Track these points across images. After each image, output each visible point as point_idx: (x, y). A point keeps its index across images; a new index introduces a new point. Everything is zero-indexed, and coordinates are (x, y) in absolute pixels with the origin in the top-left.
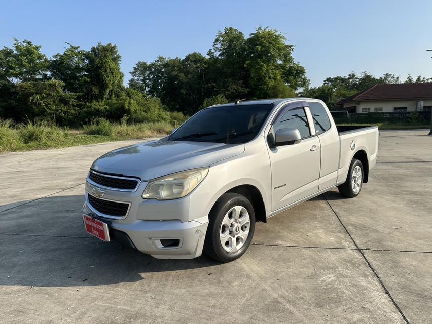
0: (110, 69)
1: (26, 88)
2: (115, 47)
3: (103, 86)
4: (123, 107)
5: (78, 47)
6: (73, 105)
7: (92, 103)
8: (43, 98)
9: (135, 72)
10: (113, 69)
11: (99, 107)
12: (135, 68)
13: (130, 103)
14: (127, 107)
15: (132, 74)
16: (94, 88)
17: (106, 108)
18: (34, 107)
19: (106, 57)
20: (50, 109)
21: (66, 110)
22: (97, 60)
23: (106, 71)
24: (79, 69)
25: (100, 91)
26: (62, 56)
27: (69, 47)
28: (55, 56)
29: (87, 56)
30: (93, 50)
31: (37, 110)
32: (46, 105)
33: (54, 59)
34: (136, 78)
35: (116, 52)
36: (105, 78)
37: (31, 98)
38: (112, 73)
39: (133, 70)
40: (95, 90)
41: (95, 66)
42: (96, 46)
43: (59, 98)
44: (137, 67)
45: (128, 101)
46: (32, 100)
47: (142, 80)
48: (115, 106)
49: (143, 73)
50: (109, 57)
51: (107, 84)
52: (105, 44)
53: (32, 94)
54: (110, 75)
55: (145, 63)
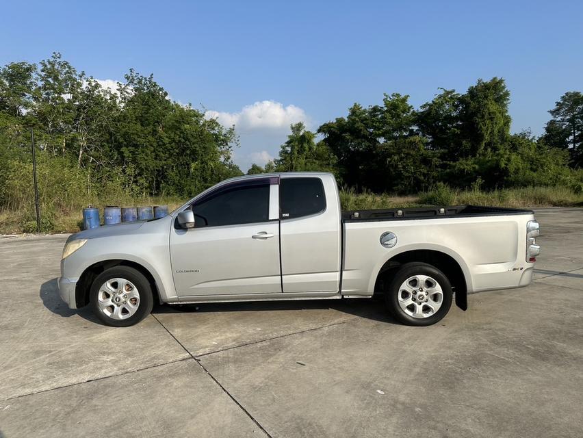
0: (489, 113)
1: (387, 149)
2: (501, 81)
3: (477, 137)
4: (498, 165)
5: (454, 91)
6: (436, 166)
7: (457, 162)
8: (401, 159)
9: (558, 110)
10: (495, 113)
11: (465, 166)
12: (558, 104)
13: (509, 160)
14: (503, 165)
15: (552, 112)
16: (464, 142)
17: (474, 168)
18: (392, 170)
19: (486, 97)
20: (407, 171)
21: (425, 171)
22: (473, 104)
23: (483, 117)
24: (449, 119)
25: (473, 145)
26: (430, 105)
27: (442, 92)
28: (424, 106)
29: (462, 100)
30: (471, 91)
31: (394, 173)
32: (404, 167)
33: (421, 110)
34: (559, 119)
35: (504, 88)
36: (481, 127)
37: (389, 159)
38: (492, 119)
39: (554, 107)
40: (466, 144)
41: (470, 112)
42: (474, 85)
43: (420, 157)
44: (562, 102)
45: (506, 156)
46: (390, 162)
47: (569, 120)
48: (489, 164)
49: (571, 109)
50: (491, 98)
51: (483, 135)
52: (487, 80)
53: (390, 155)
54: (487, 122)
55: (578, 93)
